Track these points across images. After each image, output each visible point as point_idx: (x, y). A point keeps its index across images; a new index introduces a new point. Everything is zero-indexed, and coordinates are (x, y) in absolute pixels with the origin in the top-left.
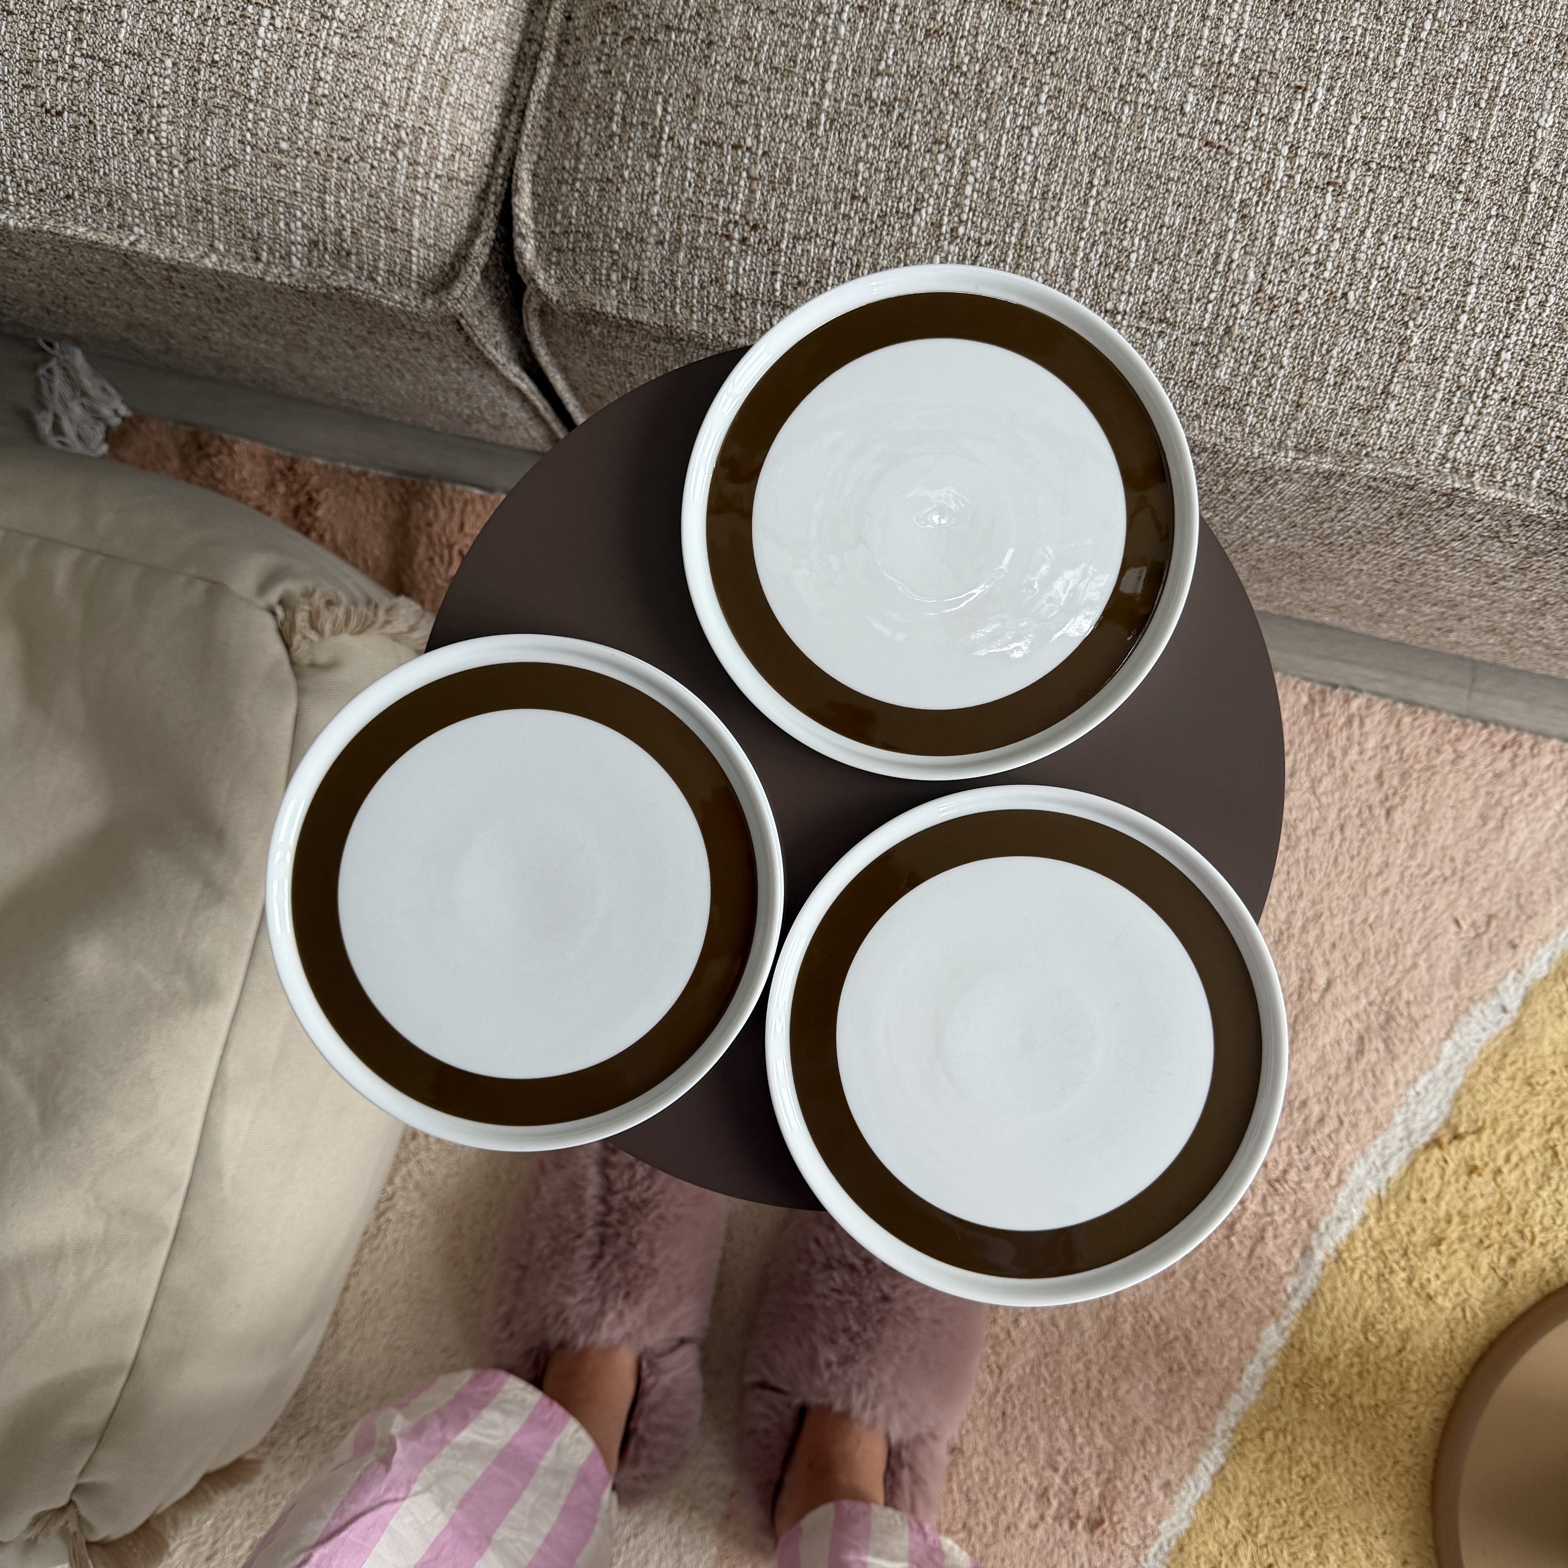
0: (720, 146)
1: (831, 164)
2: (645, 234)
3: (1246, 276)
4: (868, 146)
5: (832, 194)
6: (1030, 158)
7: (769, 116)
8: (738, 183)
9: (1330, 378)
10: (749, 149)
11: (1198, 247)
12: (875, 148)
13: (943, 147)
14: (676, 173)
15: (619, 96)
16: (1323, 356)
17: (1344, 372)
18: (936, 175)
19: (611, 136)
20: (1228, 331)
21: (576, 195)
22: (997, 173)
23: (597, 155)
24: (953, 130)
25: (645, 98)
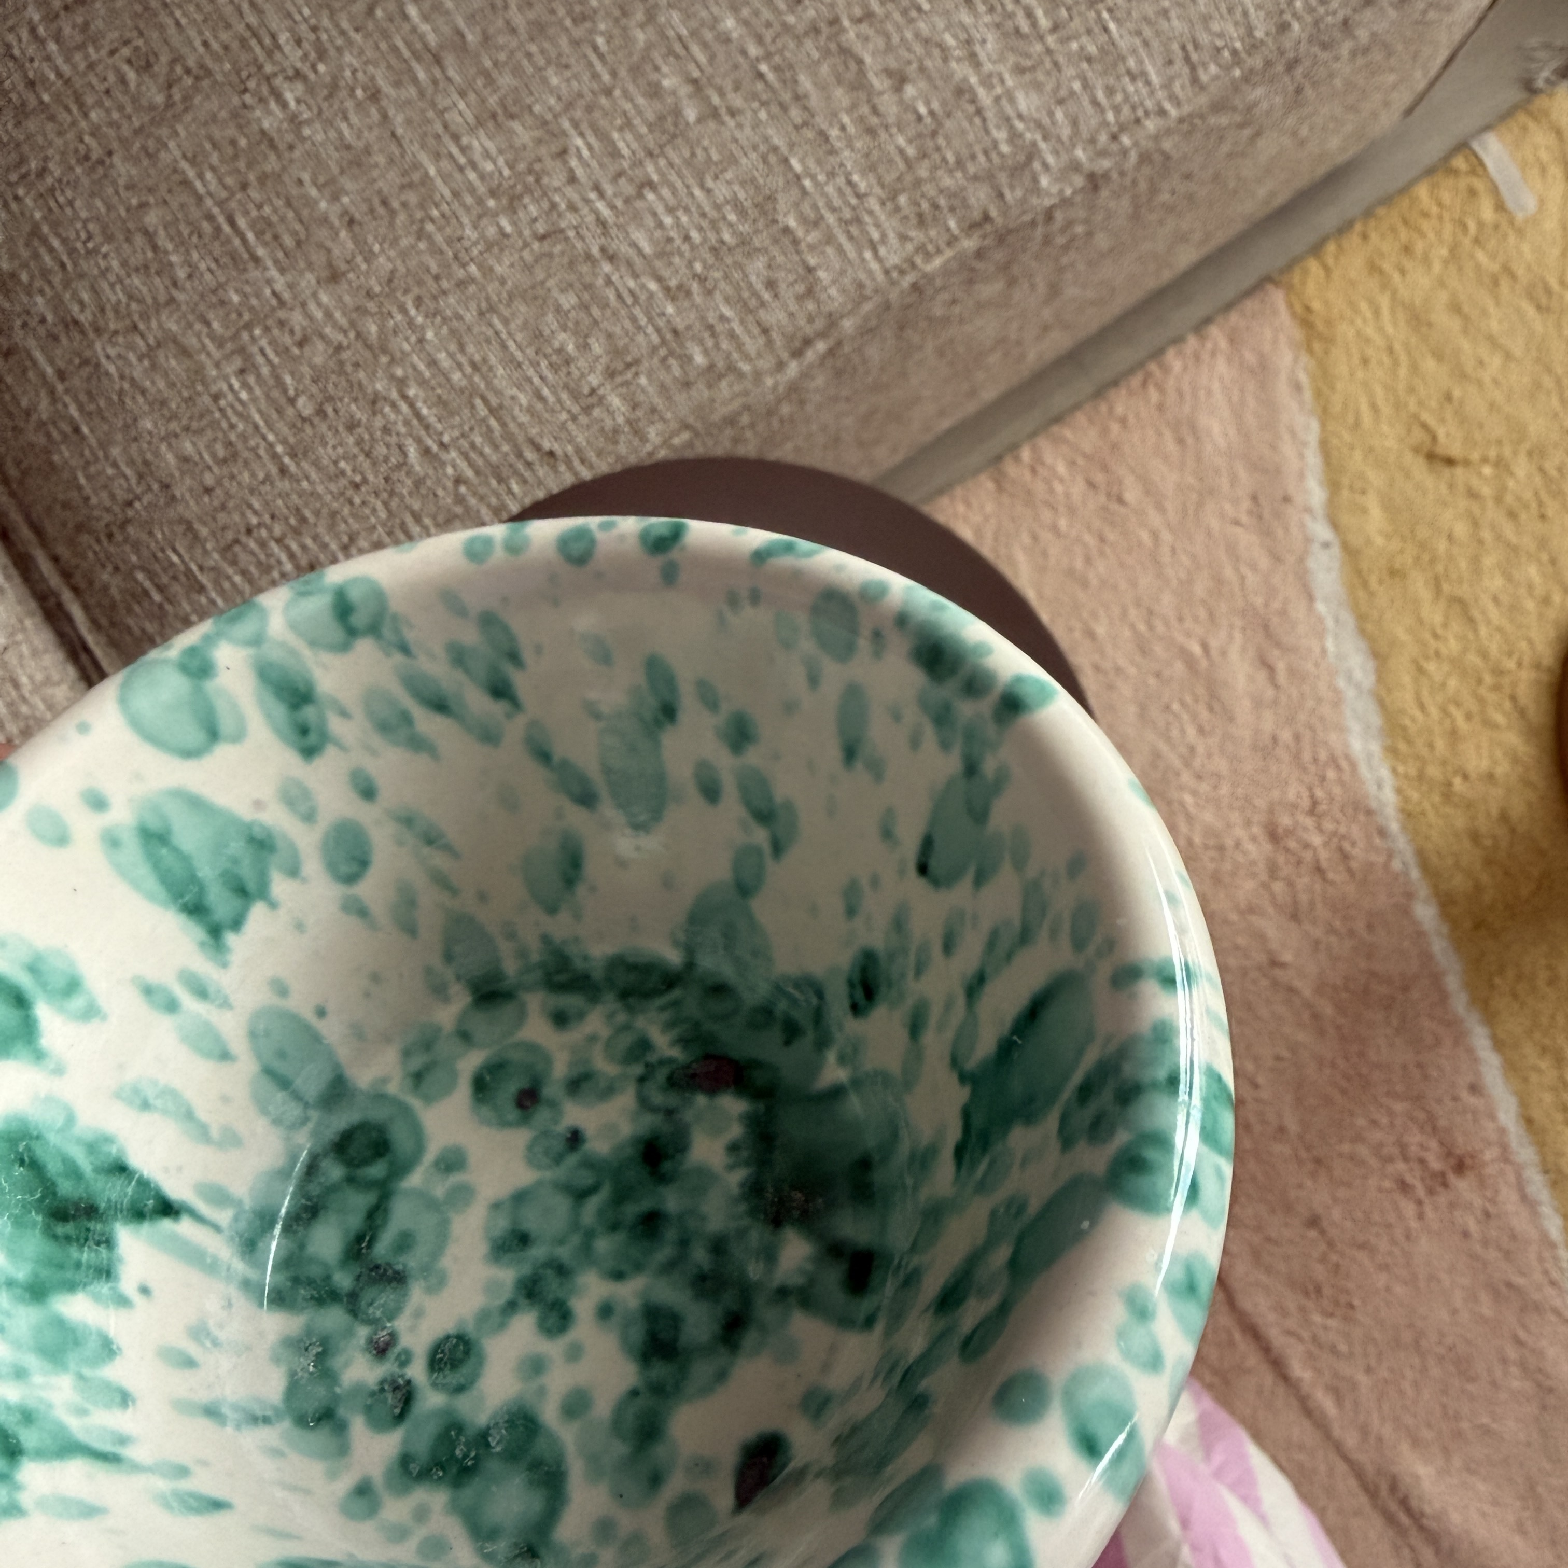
0: (237, 542)
1: (321, 482)
3: (650, 290)
6: (443, 355)
7: (251, 493)
8: (273, 552)
10: (259, 525)
11: (602, 303)
13: (381, 402)
15: (139, 575)
19: (160, 604)
24: (378, 386)
25: (157, 560)
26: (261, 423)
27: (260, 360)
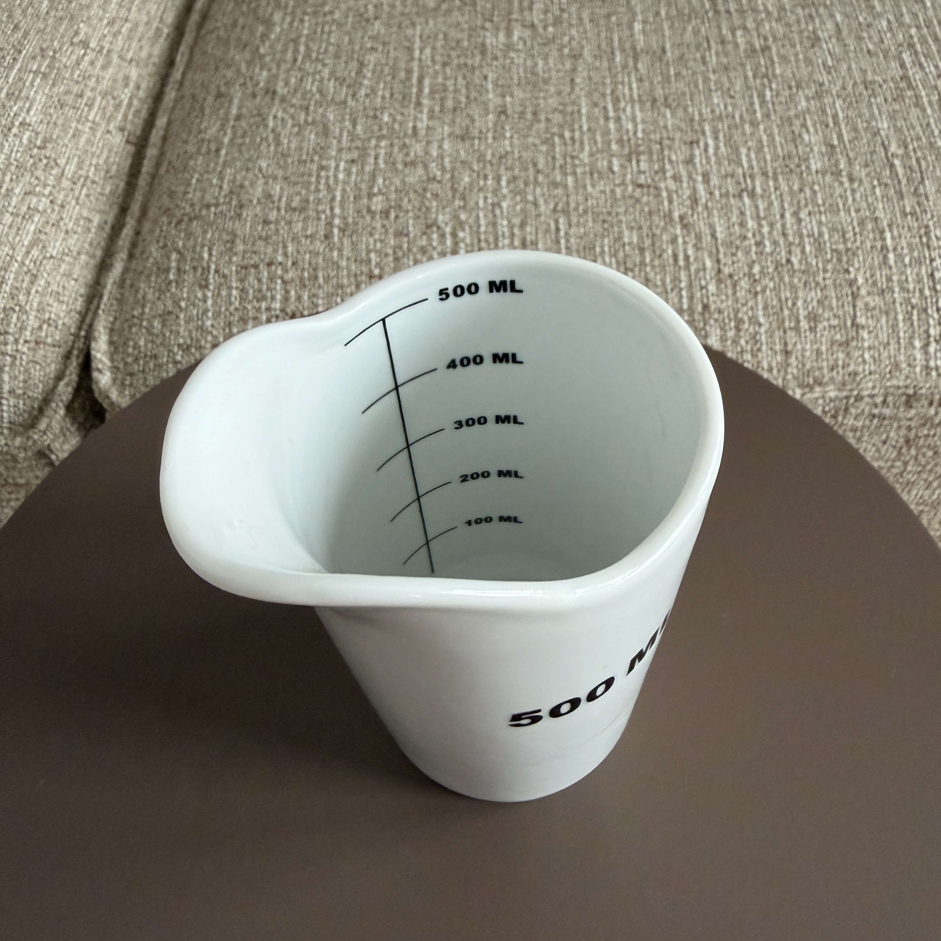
0: (256, 266)
1: (348, 259)
2: (203, 343)
3: (704, 264)
4: (375, 241)
5: (353, 279)
6: (505, 223)
7: (293, 239)
8: (275, 289)
9: (804, 325)
10: (280, 264)
11: (658, 253)
12: (381, 241)
13: (435, 229)
14: (224, 293)
15: (174, 256)
16: (791, 310)
17: (813, 318)
18: (434, 248)
19: (170, 283)
20: (706, 307)
21: (144, 331)
22: (483, 237)
23: (159, 299)
24: (440, 217)
25: (194, 251)
26: (338, 198)
27: (371, 160)
